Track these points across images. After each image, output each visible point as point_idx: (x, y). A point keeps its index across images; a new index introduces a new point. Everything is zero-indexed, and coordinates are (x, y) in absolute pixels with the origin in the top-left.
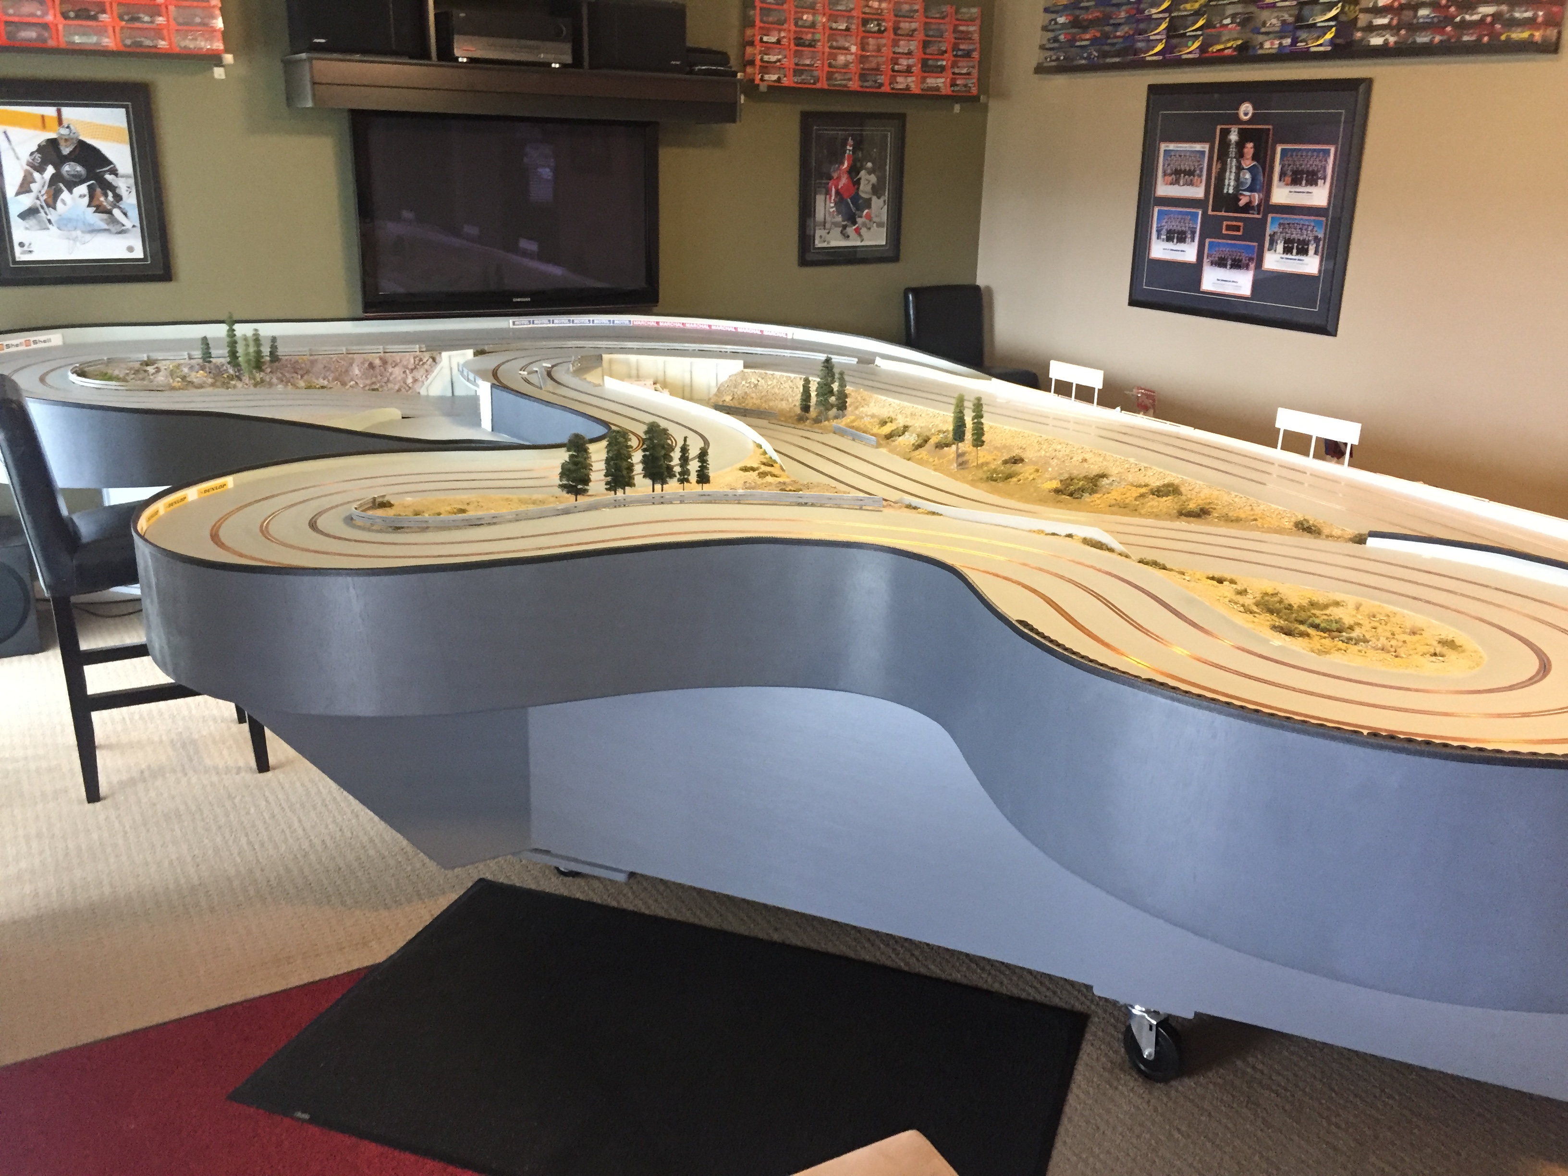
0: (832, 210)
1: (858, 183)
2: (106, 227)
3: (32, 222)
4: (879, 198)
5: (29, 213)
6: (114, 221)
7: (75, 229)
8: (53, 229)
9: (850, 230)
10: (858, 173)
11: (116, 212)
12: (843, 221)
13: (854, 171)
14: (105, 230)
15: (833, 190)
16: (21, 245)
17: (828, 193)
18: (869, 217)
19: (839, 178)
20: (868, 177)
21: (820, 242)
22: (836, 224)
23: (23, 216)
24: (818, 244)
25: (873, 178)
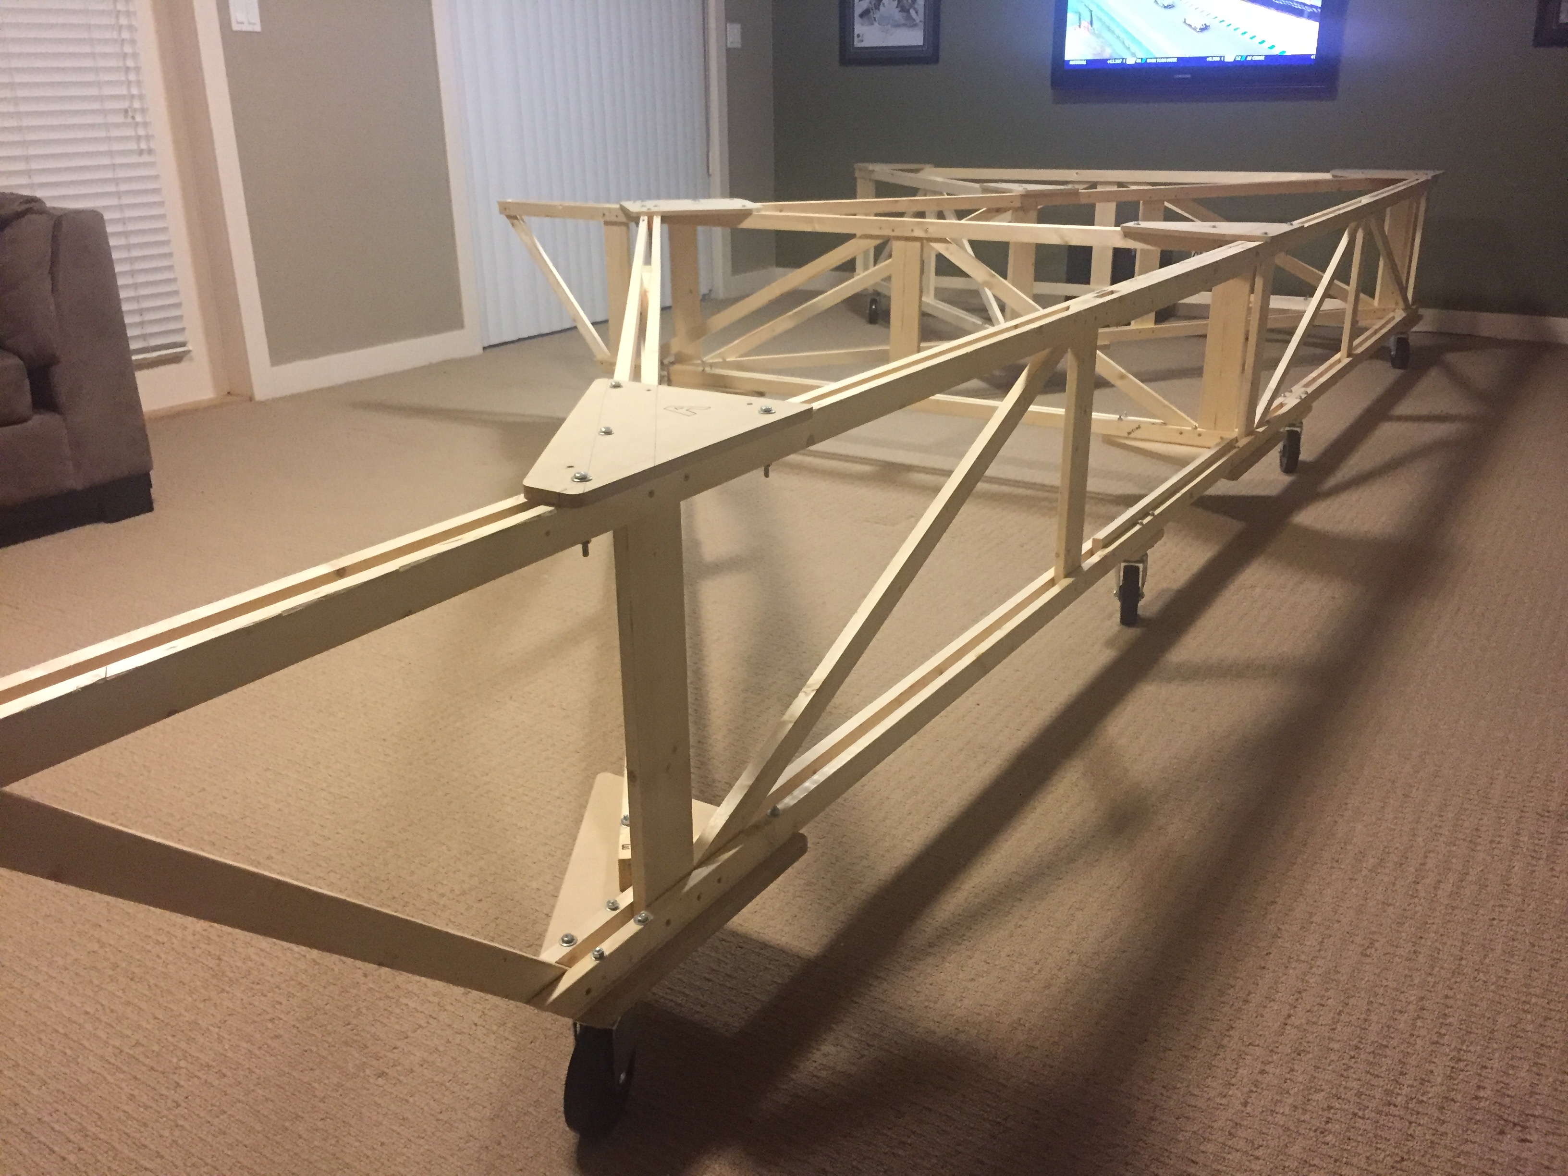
2: (903, 21)
3: (865, 19)
5: (865, 14)
6: (909, 17)
7: (888, 24)
8: (876, 24)
11: (912, 12)
14: (904, 25)
16: (858, 36)
23: (862, 16)
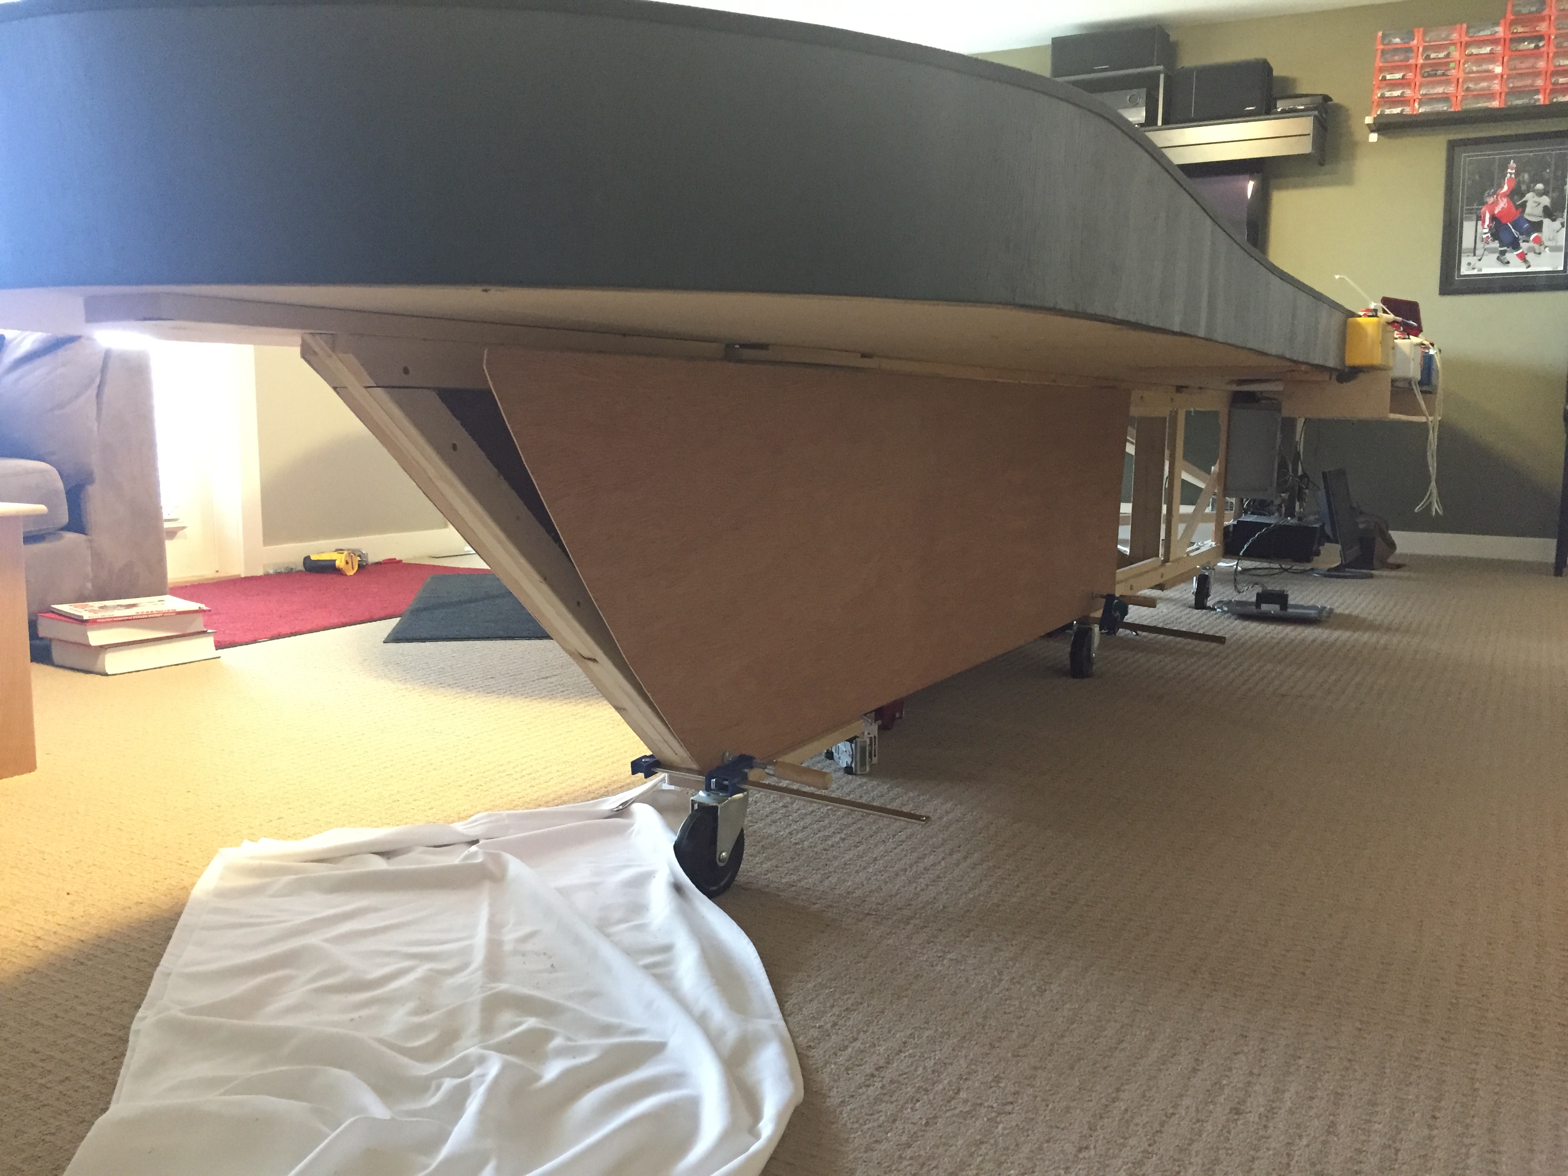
0: (1485, 236)
1: (1524, 205)
4: (1554, 220)
9: (1512, 256)
10: (1523, 195)
12: (1500, 247)
13: (1517, 193)
15: (1488, 216)
17: (1480, 218)
18: (1538, 241)
19: (1496, 203)
20: (1537, 199)
21: (1467, 270)
22: (1492, 251)
24: (1465, 271)
25: (1546, 201)
